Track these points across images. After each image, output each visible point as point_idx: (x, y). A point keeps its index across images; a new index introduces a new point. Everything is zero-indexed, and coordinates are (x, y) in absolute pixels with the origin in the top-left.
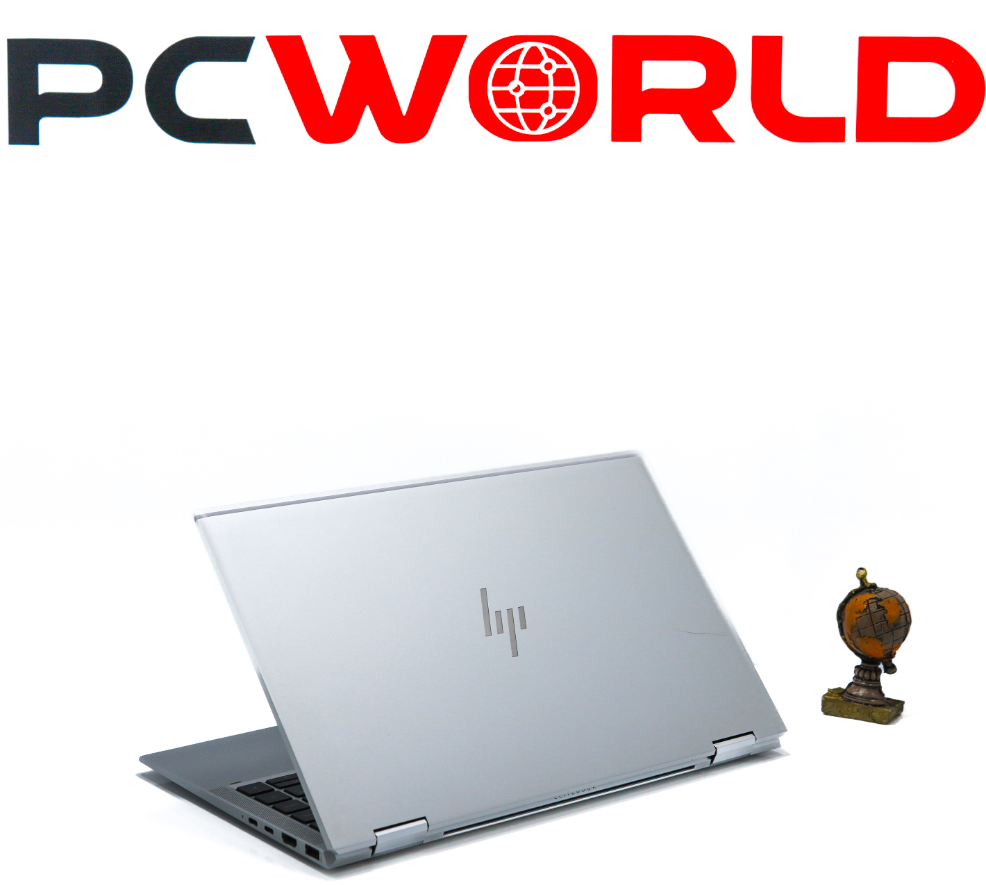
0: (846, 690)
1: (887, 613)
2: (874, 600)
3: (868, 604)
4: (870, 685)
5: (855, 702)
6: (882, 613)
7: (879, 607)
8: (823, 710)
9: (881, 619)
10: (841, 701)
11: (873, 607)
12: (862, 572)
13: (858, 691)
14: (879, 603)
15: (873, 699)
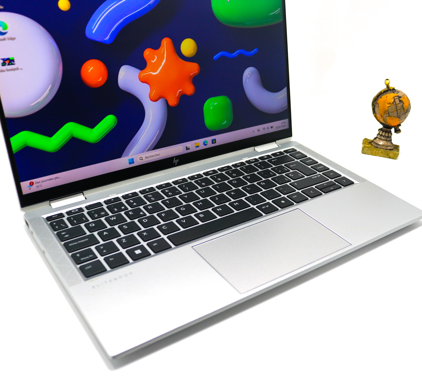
0: (372, 141)
1: (404, 104)
2: (397, 97)
3: (394, 99)
4: (388, 139)
5: (380, 148)
6: (401, 104)
7: (400, 101)
8: (362, 152)
9: (401, 107)
10: (373, 148)
11: (397, 101)
12: (388, 82)
13: (380, 142)
14: (400, 99)
15: (389, 146)
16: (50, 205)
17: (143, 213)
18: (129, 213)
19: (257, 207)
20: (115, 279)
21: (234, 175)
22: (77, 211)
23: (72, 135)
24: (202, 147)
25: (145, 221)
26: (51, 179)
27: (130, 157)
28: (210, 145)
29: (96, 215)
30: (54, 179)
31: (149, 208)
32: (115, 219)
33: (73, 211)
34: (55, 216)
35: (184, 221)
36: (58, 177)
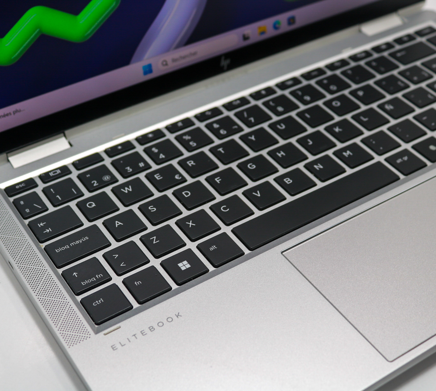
16: (8, 161)
17: (180, 176)
18: (155, 176)
19: (386, 160)
20: (152, 329)
21: (333, 88)
22: (59, 174)
23: (40, 31)
24: (271, 33)
25: (187, 194)
26: (7, 115)
27: (145, 62)
28: (285, 28)
29: (96, 182)
30: (12, 113)
31: (190, 165)
32: (131, 190)
33: (51, 174)
34: (21, 186)
35: (257, 193)
36: (18, 109)
